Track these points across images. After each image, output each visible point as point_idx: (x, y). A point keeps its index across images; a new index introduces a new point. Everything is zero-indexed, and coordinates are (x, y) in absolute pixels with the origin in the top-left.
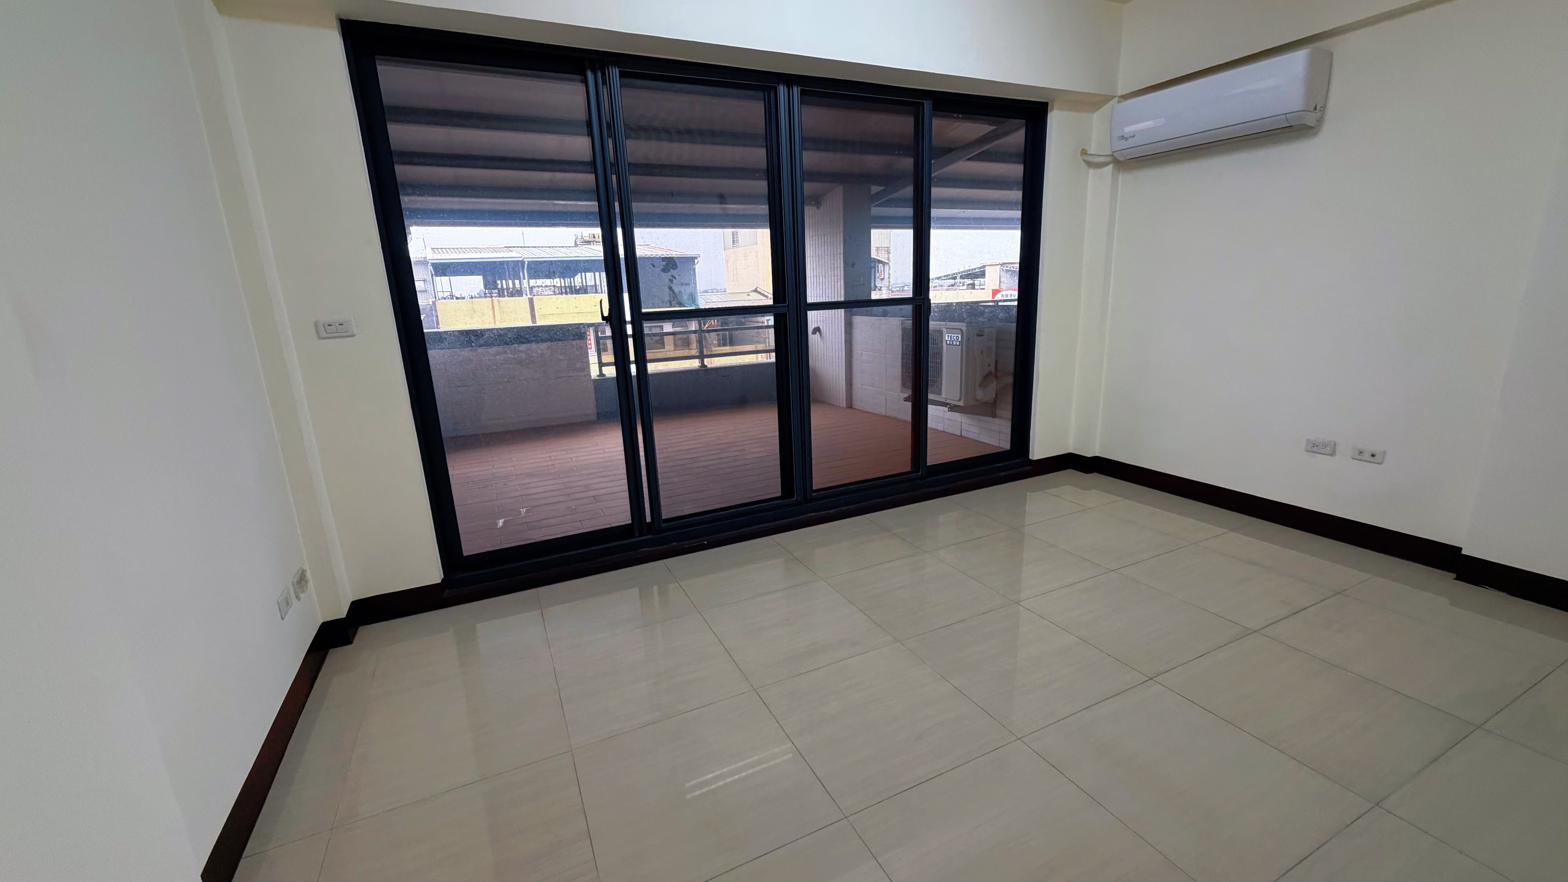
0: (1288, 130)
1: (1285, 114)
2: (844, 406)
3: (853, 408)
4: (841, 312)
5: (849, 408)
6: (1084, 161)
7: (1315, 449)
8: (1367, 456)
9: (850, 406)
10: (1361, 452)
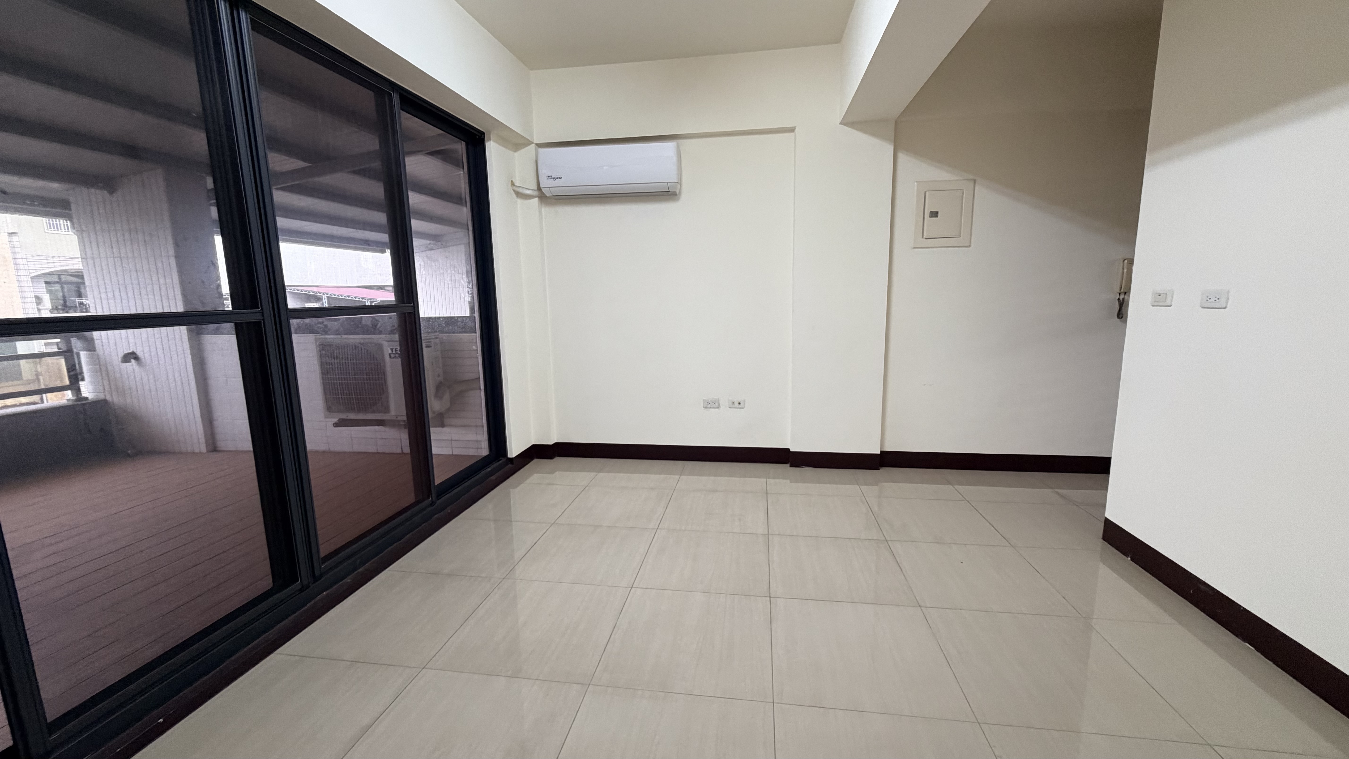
0: (665, 194)
1: (668, 182)
2: (203, 449)
3: (220, 451)
4: (181, 331)
5: (212, 451)
6: (514, 190)
7: (709, 406)
8: (736, 405)
9: (213, 447)
10: (733, 403)
